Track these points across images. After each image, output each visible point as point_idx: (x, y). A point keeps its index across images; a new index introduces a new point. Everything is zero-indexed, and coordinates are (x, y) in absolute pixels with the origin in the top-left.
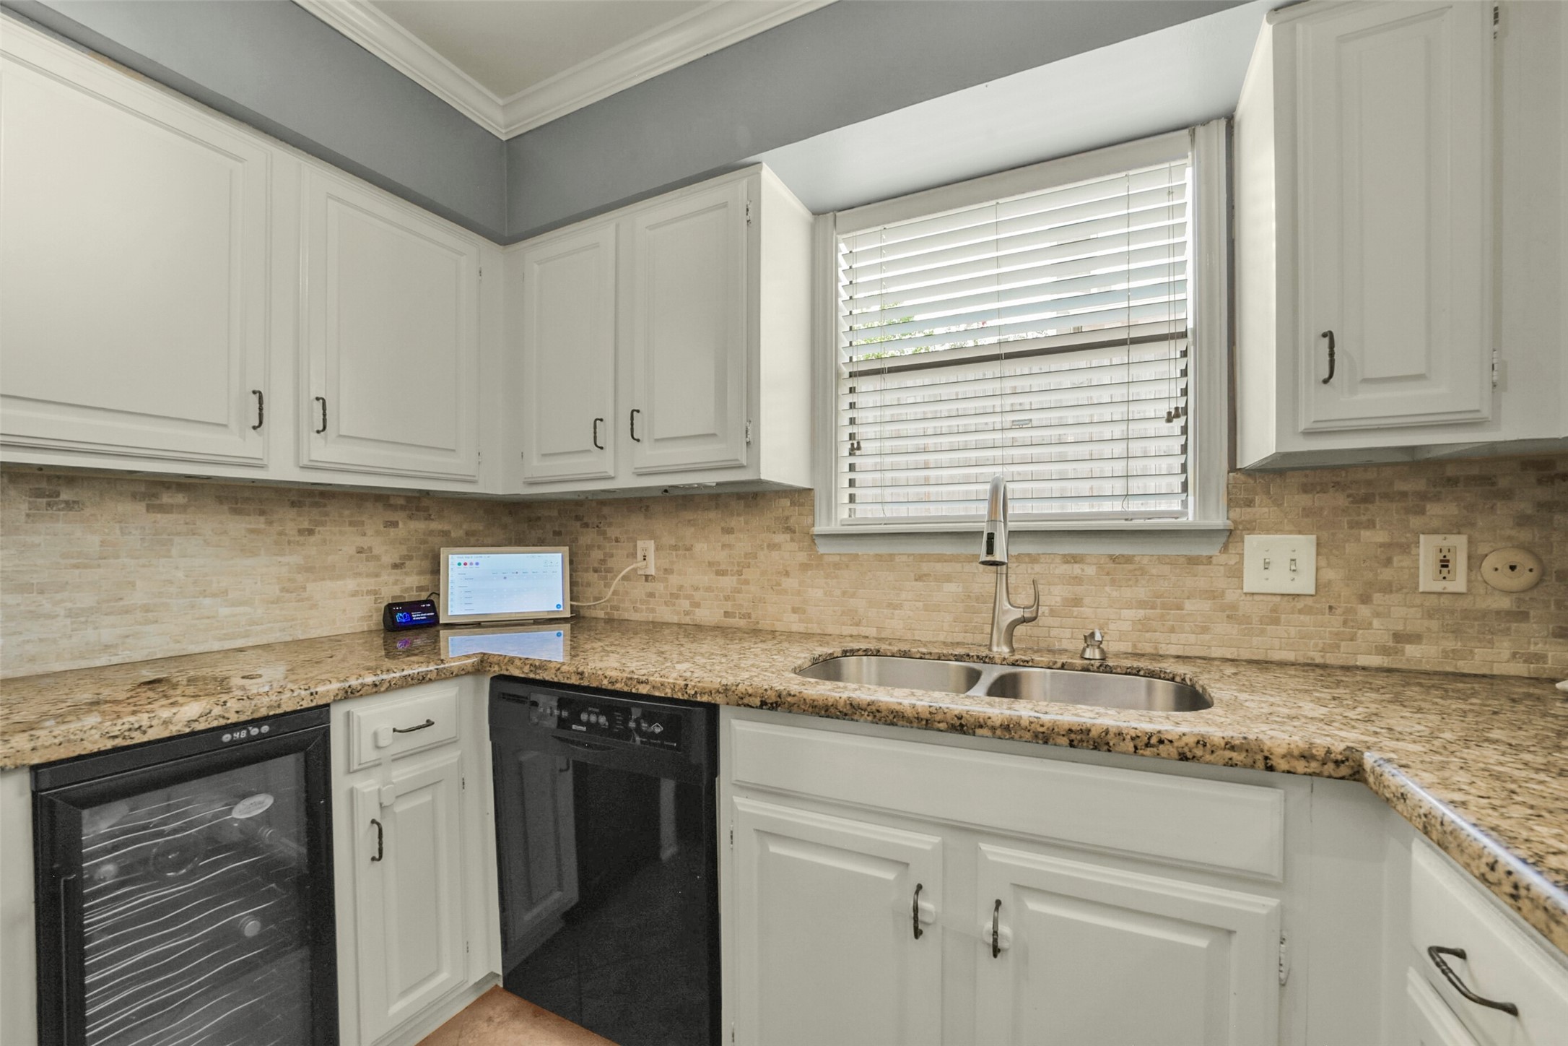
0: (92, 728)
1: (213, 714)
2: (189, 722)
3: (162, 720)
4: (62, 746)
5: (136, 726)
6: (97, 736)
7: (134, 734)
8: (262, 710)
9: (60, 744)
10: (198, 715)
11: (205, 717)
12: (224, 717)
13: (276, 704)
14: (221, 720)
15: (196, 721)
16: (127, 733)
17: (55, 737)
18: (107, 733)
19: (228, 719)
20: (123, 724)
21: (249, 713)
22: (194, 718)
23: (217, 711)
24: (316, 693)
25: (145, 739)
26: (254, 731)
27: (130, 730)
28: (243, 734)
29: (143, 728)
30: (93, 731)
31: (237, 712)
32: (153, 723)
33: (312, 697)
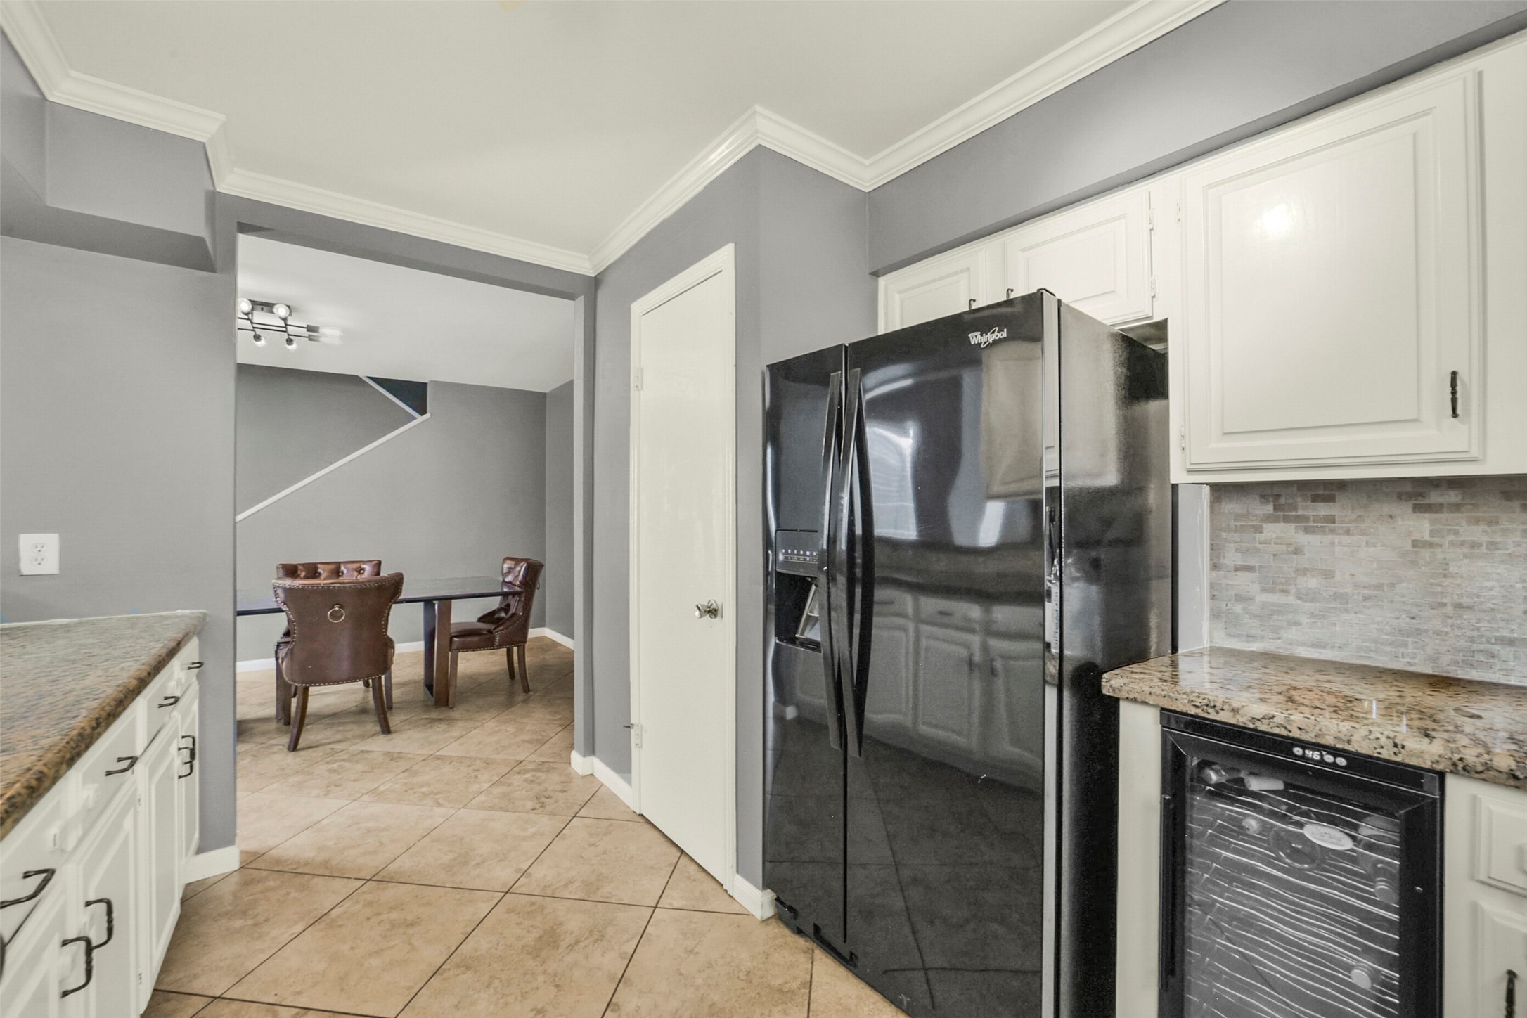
0: (1184, 693)
1: (1275, 720)
2: (1253, 718)
3: (1232, 707)
4: (1166, 698)
5: (1212, 704)
6: (1186, 701)
7: (1210, 710)
8: (1327, 737)
9: (1164, 697)
10: (1261, 716)
11: (1267, 721)
12: (1285, 728)
13: (1346, 738)
14: (1283, 729)
15: (1259, 720)
16: (1205, 707)
17: (1163, 690)
18: (1192, 701)
19: (1290, 731)
20: (1204, 699)
21: (1313, 736)
22: (1258, 717)
23: (1279, 718)
24: (1403, 747)
25: (1217, 718)
26: (1329, 758)
27: (1207, 705)
28: (1316, 756)
29: (1217, 708)
30: (1184, 696)
31: (1300, 729)
32: (1224, 708)
33: (1396, 750)
